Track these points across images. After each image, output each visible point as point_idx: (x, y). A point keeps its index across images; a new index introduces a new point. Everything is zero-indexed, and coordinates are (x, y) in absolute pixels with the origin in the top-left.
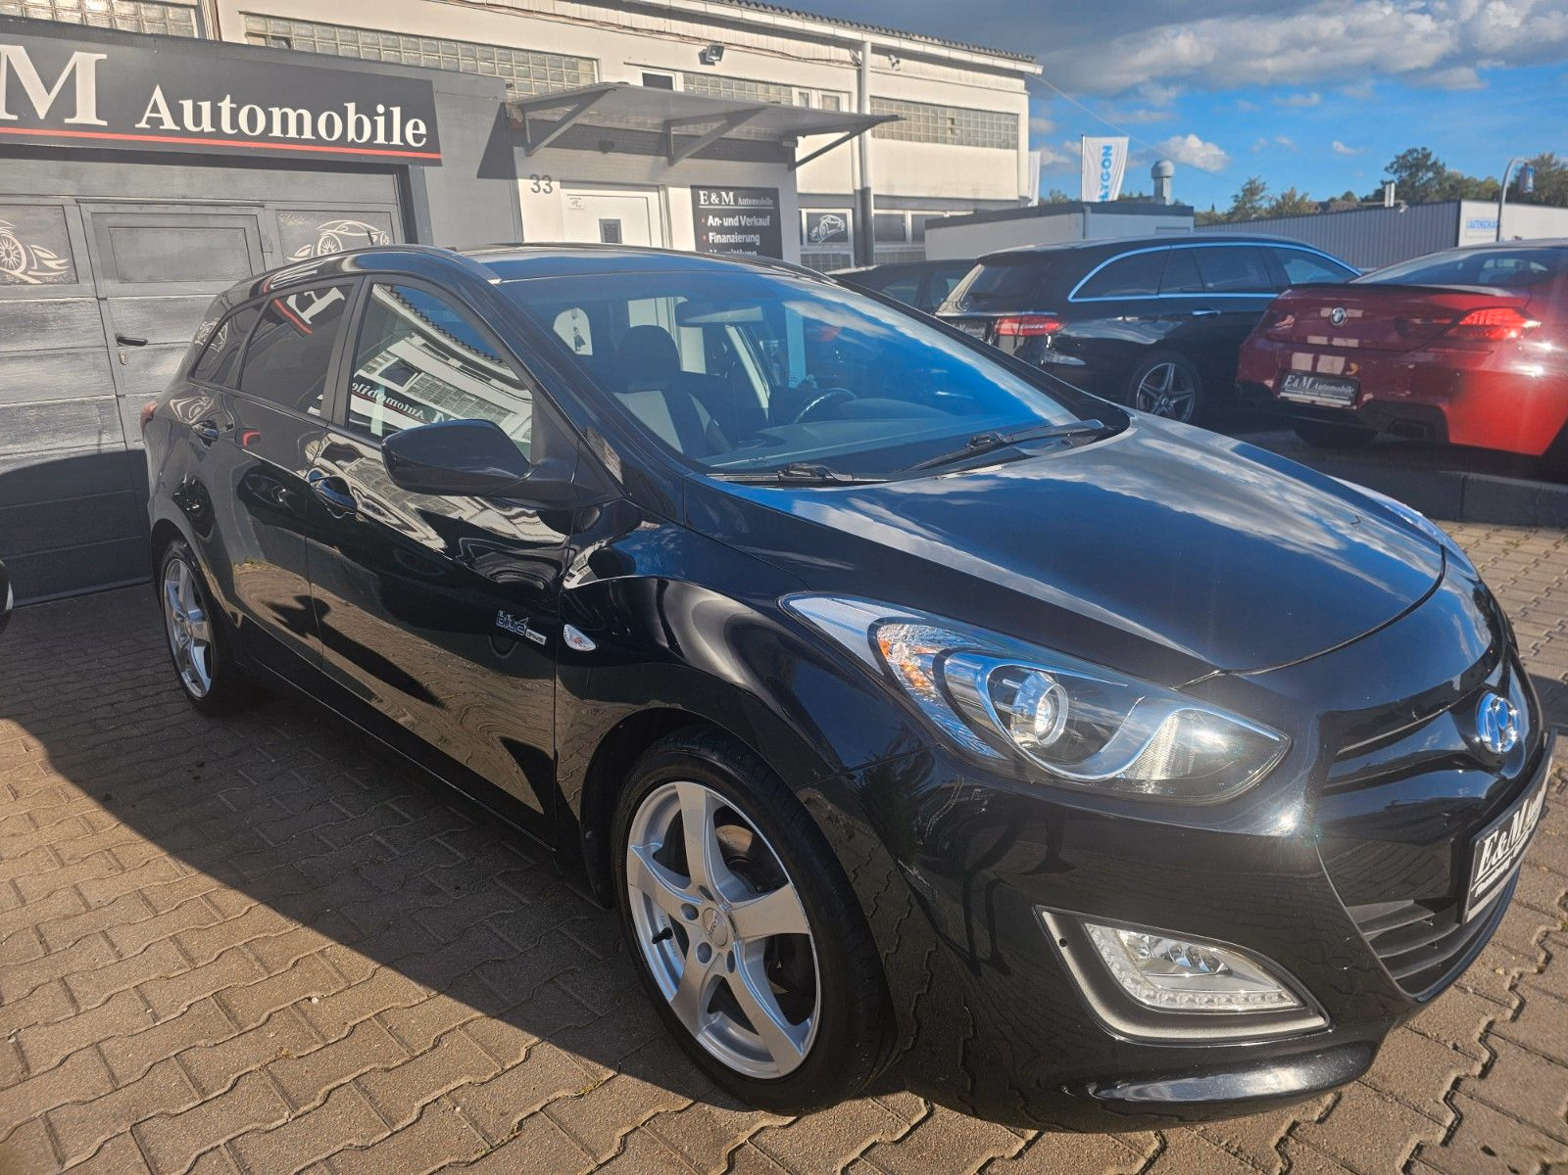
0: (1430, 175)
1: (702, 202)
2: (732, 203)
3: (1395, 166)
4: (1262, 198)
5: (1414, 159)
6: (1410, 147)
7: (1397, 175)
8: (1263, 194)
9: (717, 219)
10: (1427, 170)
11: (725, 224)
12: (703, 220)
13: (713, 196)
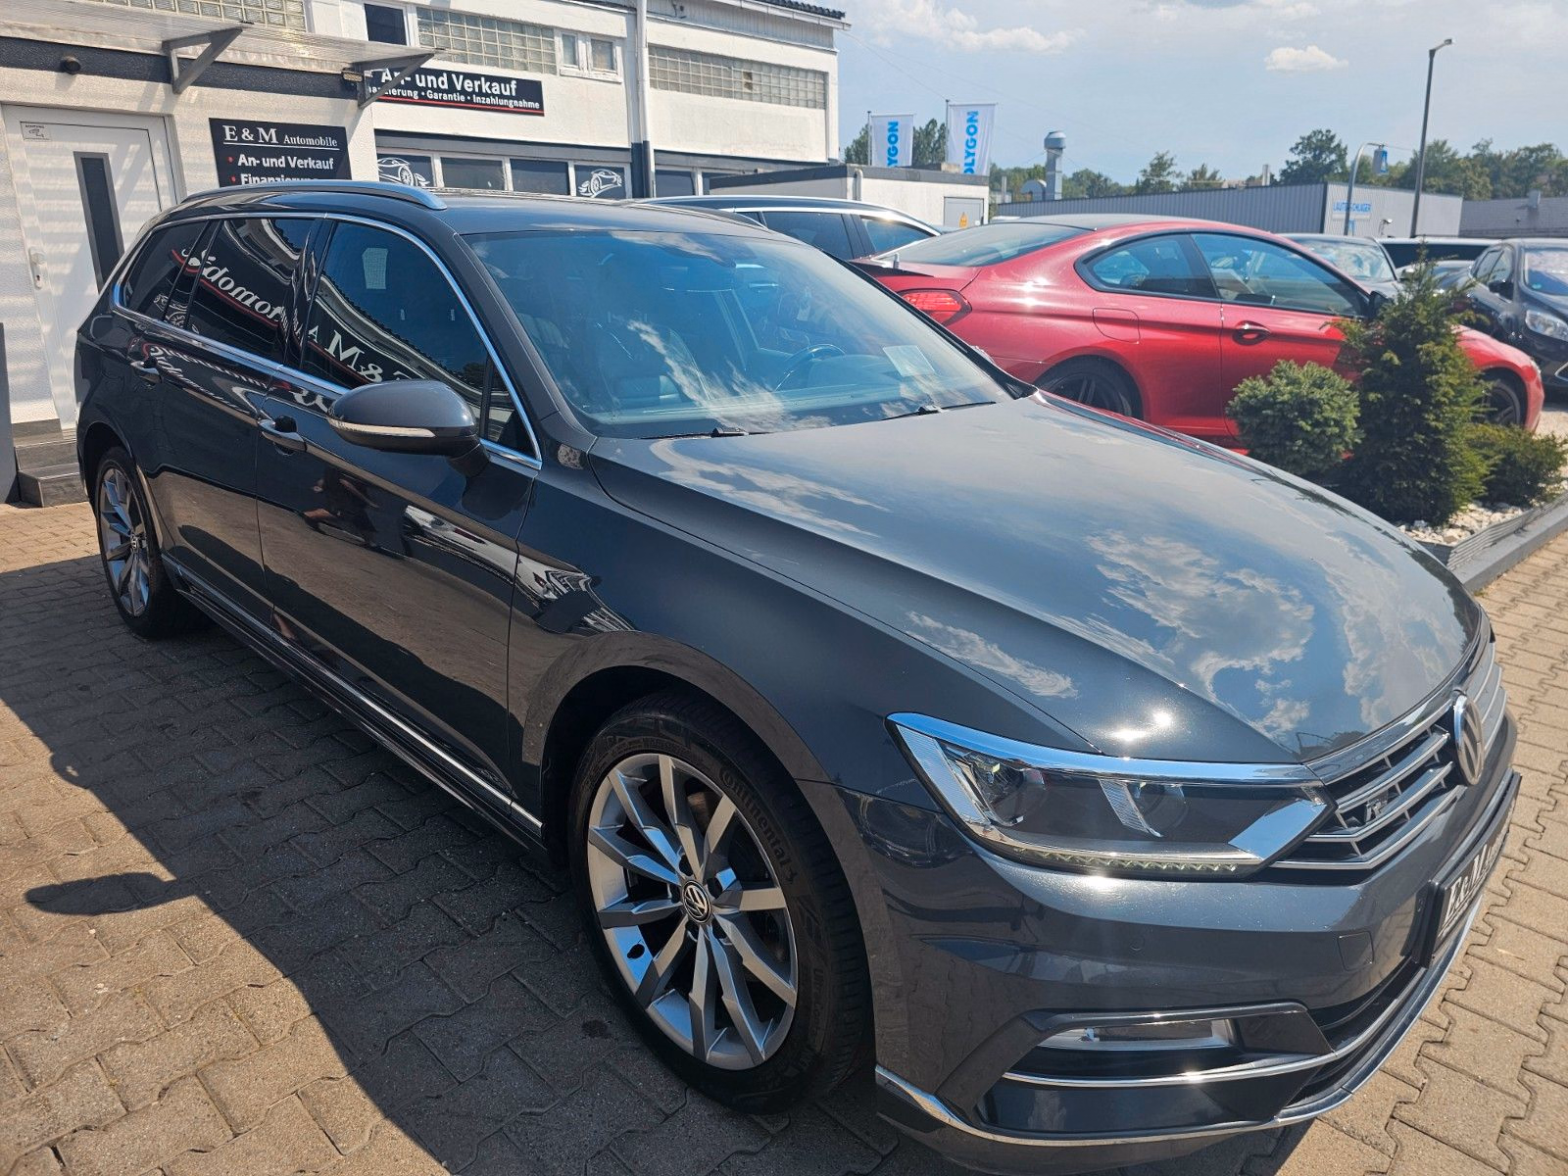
0: (1333, 157)
1: (228, 138)
2: (274, 140)
3: (1300, 147)
4: (1169, 174)
5: (1318, 140)
6: (1316, 128)
7: (1302, 156)
8: (1170, 170)
9: (253, 159)
10: (1331, 153)
11: (265, 165)
12: (231, 159)
13: (246, 133)
